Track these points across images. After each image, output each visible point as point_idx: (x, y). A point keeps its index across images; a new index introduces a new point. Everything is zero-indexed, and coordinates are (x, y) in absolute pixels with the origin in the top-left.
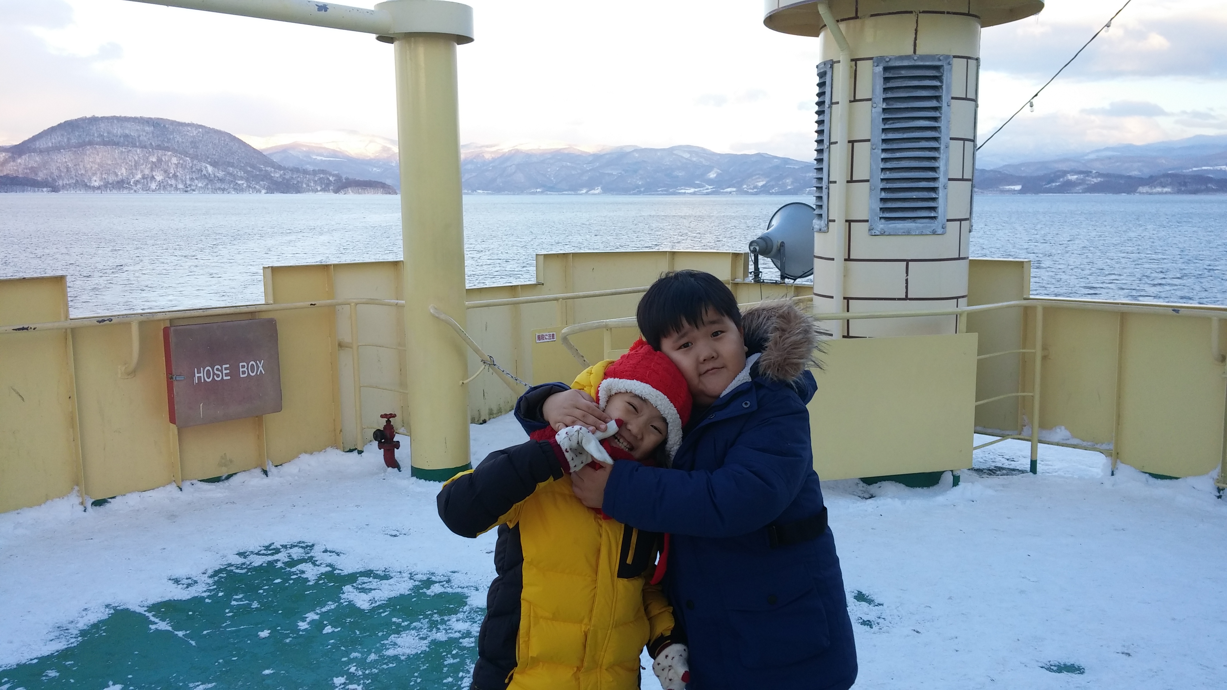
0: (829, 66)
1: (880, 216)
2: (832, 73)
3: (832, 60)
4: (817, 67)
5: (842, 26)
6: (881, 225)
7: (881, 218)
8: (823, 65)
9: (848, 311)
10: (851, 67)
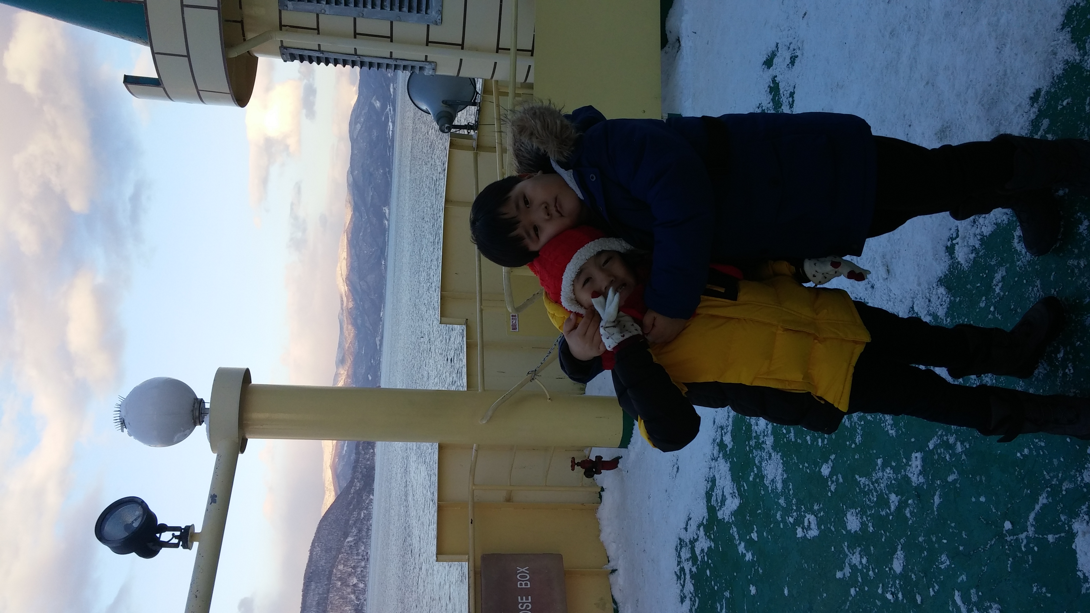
0: (285, 50)
1: (424, 13)
2: (292, 48)
3: (280, 47)
4: (285, 61)
5: (249, 36)
6: (433, 13)
7: (426, 13)
8: (284, 56)
9: (509, 49)
10: (287, 30)
